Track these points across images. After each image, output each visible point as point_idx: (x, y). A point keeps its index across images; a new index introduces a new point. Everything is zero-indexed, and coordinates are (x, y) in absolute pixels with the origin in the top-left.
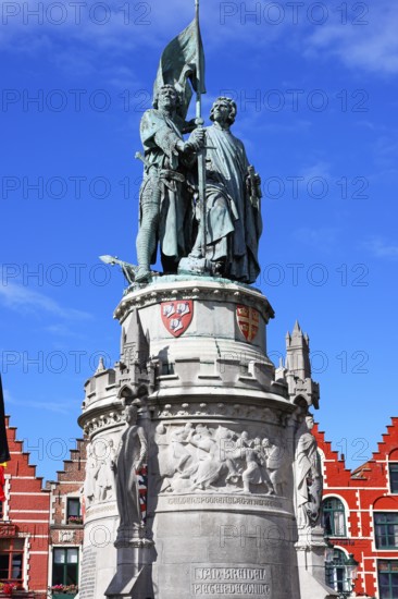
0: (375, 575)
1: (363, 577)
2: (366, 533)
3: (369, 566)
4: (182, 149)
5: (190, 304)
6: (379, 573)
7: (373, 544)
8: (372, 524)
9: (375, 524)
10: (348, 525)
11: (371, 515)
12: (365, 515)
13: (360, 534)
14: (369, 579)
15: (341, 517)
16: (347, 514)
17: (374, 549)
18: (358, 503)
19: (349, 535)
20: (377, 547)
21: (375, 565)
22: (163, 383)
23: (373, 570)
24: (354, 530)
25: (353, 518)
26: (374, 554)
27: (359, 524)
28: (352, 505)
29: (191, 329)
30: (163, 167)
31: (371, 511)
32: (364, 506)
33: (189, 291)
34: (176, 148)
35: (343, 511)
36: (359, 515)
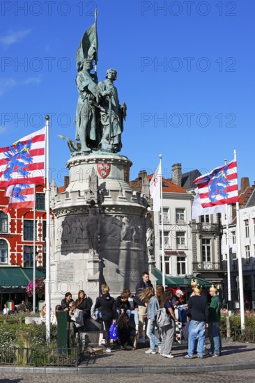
0: (22, 254)
1: (16, 255)
2: (19, 231)
3: (19, 249)
4: (103, 95)
5: (109, 165)
6: (24, 253)
7: (22, 237)
8: (22, 227)
9: (24, 226)
10: (10, 226)
11: (22, 221)
12: (19, 222)
13: (16, 232)
14: (19, 256)
15: (6, 223)
16: (9, 221)
17: (23, 240)
18: (16, 215)
19: (9, 232)
20: (25, 239)
21: (22, 249)
22: (105, 199)
23: (21, 251)
24: (13, 230)
25: (12, 223)
26: (23, 243)
27: (16, 227)
28: (12, 216)
29: (110, 175)
30: (90, 99)
31: (22, 219)
32: (19, 216)
33: (110, 160)
34: (100, 94)
35: (7, 219)
36: (16, 221)
